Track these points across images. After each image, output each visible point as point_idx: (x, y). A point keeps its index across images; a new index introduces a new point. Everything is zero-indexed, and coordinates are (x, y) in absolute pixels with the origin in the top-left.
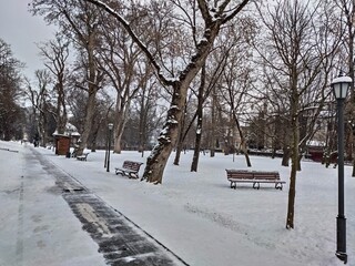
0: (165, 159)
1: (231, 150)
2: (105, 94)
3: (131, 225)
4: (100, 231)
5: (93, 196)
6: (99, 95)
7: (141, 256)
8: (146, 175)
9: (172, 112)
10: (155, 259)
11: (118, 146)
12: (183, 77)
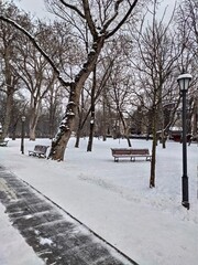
0: (65, 143)
1: (118, 136)
2: (20, 95)
3: (34, 192)
4: (9, 197)
5: (8, 172)
6: (16, 96)
7: (39, 214)
8: (51, 154)
9: (70, 107)
10: (50, 215)
11: (33, 135)
12: (77, 80)
